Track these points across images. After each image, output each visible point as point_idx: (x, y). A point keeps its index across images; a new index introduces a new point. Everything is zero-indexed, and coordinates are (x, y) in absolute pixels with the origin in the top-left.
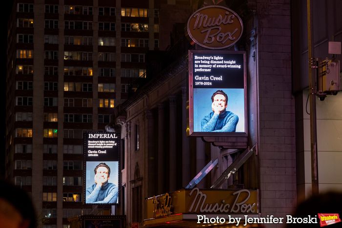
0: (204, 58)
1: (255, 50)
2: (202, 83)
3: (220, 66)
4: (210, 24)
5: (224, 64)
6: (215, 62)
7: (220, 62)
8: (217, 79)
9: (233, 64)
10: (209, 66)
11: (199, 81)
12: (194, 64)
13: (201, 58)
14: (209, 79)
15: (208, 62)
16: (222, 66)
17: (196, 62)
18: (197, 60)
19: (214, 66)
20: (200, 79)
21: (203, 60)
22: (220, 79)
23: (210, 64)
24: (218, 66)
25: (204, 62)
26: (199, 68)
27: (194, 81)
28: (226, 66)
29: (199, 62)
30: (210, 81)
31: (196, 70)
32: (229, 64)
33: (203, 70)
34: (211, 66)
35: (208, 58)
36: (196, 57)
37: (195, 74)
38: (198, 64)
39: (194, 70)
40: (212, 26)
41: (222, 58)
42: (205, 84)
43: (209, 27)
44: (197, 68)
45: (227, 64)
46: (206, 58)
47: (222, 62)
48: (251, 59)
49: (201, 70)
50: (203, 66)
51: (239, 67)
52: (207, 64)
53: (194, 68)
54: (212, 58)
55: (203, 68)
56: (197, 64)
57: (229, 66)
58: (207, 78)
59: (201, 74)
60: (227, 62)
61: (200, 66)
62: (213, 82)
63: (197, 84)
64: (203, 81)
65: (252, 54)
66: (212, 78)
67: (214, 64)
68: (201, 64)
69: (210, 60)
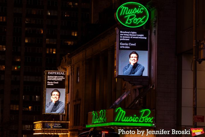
1: (155, 29)
2: (124, 47)
3: (135, 37)
5: (137, 36)
6: (132, 35)
7: (135, 35)
8: (133, 44)
9: (142, 37)
11: (122, 46)
12: (120, 36)
13: (124, 32)
18: (122, 33)
19: (131, 37)
20: (123, 44)
21: (125, 34)
22: (135, 45)
23: (129, 36)
24: (133, 37)
25: (125, 35)
27: (120, 45)
28: (138, 38)
29: (123, 35)
30: (128, 46)
31: (121, 39)
32: (140, 37)
33: (125, 39)
36: (121, 32)
37: (120, 41)
38: (122, 36)
40: (131, 14)
41: (136, 33)
42: (126, 47)
43: (129, 14)
45: (139, 37)
46: (127, 32)
48: (153, 34)
49: (124, 39)
51: (146, 38)
52: (127, 36)
54: (130, 33)
55: (125, 38)
57: (140, 38)
58: (127, 44)
59: (124, 42)
60: (139, 35)
61: (123, 37)
62: (130, 46)
64: (125, 46)
65: (153, 31)
66: (130, 44)
69: (129, 34)
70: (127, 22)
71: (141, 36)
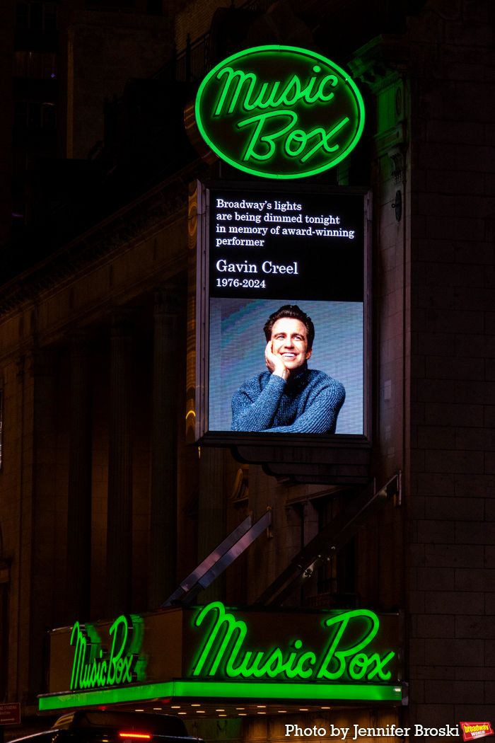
0: (244, 204)
1: (400, 188)
2: (236, 283)
3: (292, 231)
4: (263, 102)
5: (304, 226)
6: (277, 219)
7: (293, 219)
8: (281, 269)
9: (332, 227)
10: (258, 230)
11: (227, 275)
12: (214, 223)
13: (237, 205)
14: (259, 268)
15: (257, 219)
16: (300, 232)
17: (219, 217)
18: (223, 211)
19: (276, 231)
20: (232, 268)
21: (241, 212)
22: (293, 269)
23: (263, 224)
24: (285, 232)
25: (242, 218)
26: (229, 236)
27: (214, 274)
28: (310, 232)
29: (229, 217)
30: (260, 275)
31: (219, 242)
32: (321, 227)
33: (241, 242)
34: (265, 230)
35: (256, 206)
36: (221, 203)
37: (217, 253)
38: (227, 224)
39: (213, 242)
40: (271, 108)
41: (300, 207)
42: (248, 284)
43: (259, 111)
44: (223, 236)
45: (315, 227)
46: (250, 205)
47: (299, 219)
48: (389, 213)
49: (234, 241)
50: (240, 230)
51: (351, 235)
52: (253, 224)
53: (214, 235)
54: (269, 206)
55: (240, 236)
56: (222, 223)
57: (319, 232)
58: (253, 268)
59: (235, 254)
60: (315, 220)
61: (233, 230)
62: (269, 278)
63: (223, 283)
64: (241, 276)
65: (390, 197)
66: (268, 267)
67: (274, 225)
68: (234, 223)
69: (263, 213)
70: (250, 152)
71: (328, 226)
